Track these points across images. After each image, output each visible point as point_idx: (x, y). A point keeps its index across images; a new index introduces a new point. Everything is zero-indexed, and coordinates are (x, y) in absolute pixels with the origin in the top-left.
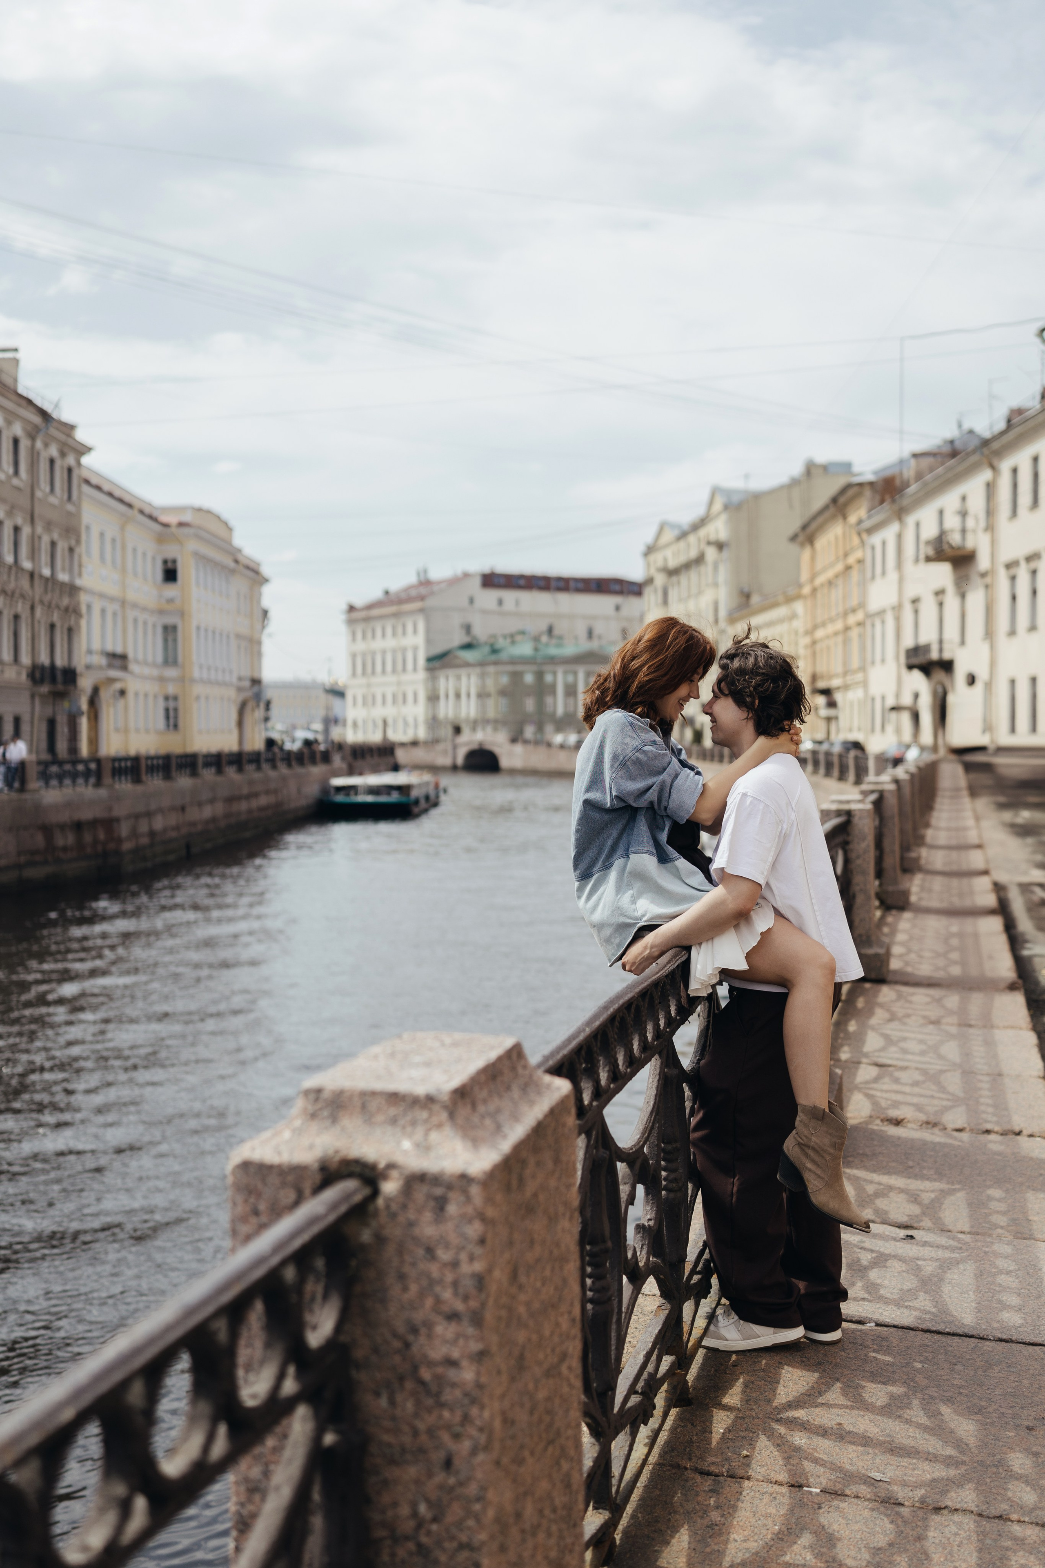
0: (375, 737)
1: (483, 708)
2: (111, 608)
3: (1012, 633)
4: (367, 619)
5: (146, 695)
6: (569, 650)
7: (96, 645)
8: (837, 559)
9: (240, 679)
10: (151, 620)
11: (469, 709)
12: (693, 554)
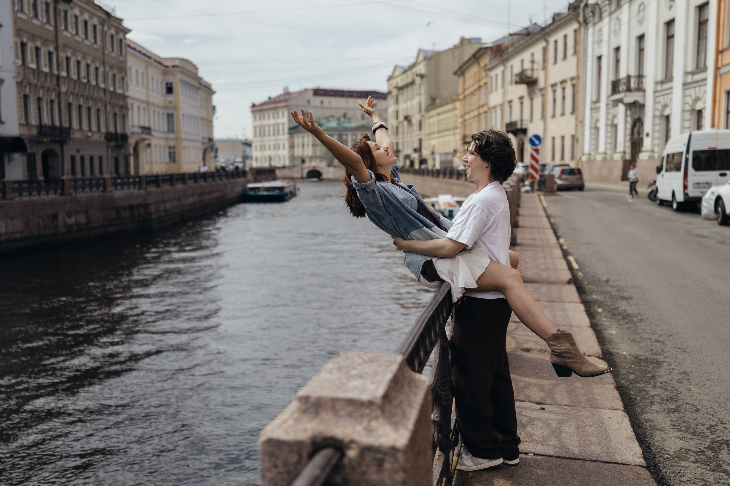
0: (266, 165)
1: (314, 151)
2: (142, 106)
3: (554, 116)
4: (261, 111)
5: (160, 146)
6: (354, 124)
7: (136, 123)
8: (475, 83)
9: (203, 138)
10: (161, 111)
11: (308, 152)
12: (410, 80)
